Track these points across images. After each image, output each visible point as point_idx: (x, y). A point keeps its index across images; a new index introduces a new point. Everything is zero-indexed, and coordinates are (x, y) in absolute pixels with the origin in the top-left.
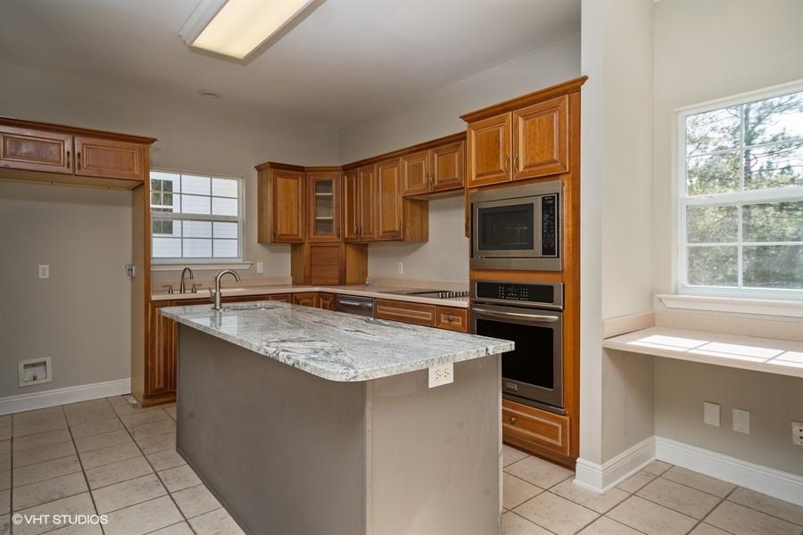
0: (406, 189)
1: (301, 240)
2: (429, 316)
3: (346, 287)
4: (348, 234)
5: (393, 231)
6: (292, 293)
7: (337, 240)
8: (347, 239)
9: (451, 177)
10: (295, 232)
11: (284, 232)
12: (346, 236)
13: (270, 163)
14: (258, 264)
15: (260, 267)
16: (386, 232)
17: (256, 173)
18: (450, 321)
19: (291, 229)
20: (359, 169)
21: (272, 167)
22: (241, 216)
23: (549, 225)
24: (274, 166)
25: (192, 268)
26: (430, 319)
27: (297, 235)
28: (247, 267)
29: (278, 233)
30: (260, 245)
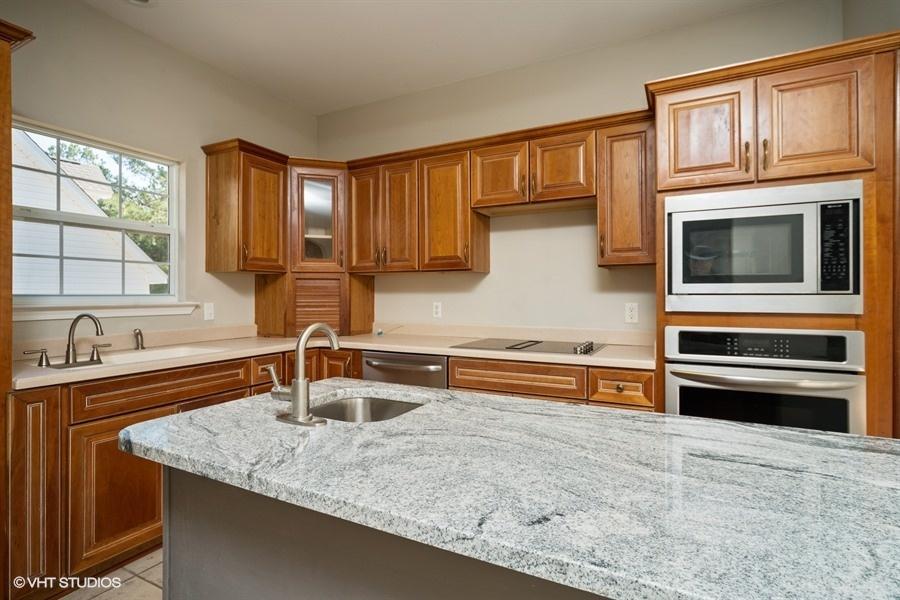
0: (479, 197)
1: (281, 268)
2: (571, 383)
3: (351, 338)
4: (358, 262)
5: (450, 258)
6: (284, 353)
7: (341, 270)
8: (353, 268)
9: (571, 180)
10: (274, 256)
11: (259, 255)
12: (354, 264)
13: (240, 141)
14: (206, 305)
15: (209, 311)
16: (436, 258)
17: (203, 156)
18: (620, 389)
19: (269, 250)
20: (381, 167)
21: (241, 149)
22: (174, 224)
23: (835, 247)
24: (245, 147)
25: (96, 314)
26: (574, 387)
27: (277, 260)
28: (189, 311)
29: (251, 256)
30: (209, 275)
